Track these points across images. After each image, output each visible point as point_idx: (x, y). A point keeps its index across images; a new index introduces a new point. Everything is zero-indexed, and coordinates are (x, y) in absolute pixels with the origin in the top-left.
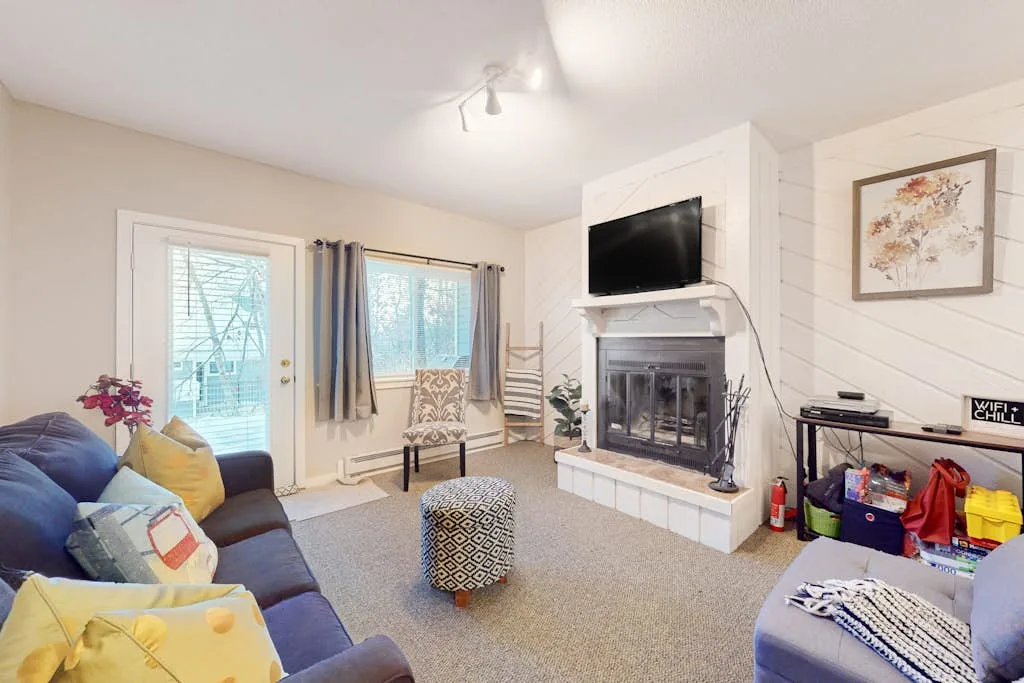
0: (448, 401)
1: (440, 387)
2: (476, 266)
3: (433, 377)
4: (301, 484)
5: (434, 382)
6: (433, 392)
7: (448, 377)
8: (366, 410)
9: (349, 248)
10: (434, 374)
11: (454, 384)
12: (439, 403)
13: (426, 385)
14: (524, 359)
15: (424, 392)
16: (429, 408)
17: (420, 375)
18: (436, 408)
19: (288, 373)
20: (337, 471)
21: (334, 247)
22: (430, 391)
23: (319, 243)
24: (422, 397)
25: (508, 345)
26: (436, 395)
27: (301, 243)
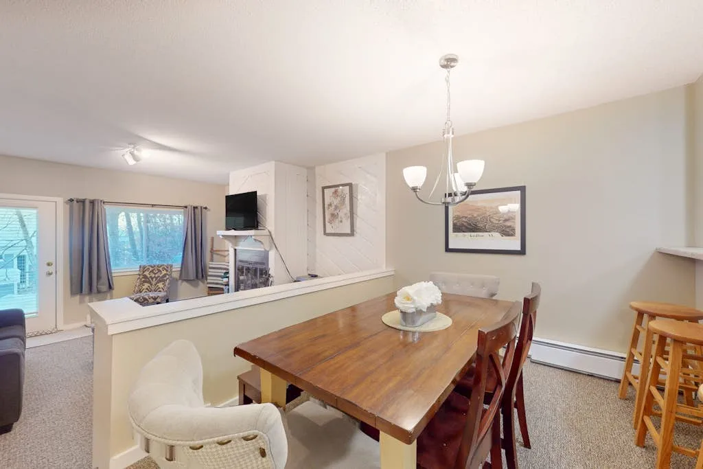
0: (160, 281)
1: (155, 274)
2: (186, 207)
3: (151, 269)
4: (60, 328)
5: (152, 271)
6: (151, 277)
7: (161, 269)
8: (104, 288)
9: (92, 202)
10: (152, 267)
11: (164, 272)
12: (154, 283)
13: (147, 273)
14: (225, 256)
15: (145, 277)
16: (146, 285)
17: (143, 269)
18: (151, 285)
19: (51, 269)
20: (86, 321)
21: (83, 202)
22: (149, 276)
23: (71, 200)
24: (143, 279)
25: (212, 249)
26: (152, 279)
27: (60, 201)
